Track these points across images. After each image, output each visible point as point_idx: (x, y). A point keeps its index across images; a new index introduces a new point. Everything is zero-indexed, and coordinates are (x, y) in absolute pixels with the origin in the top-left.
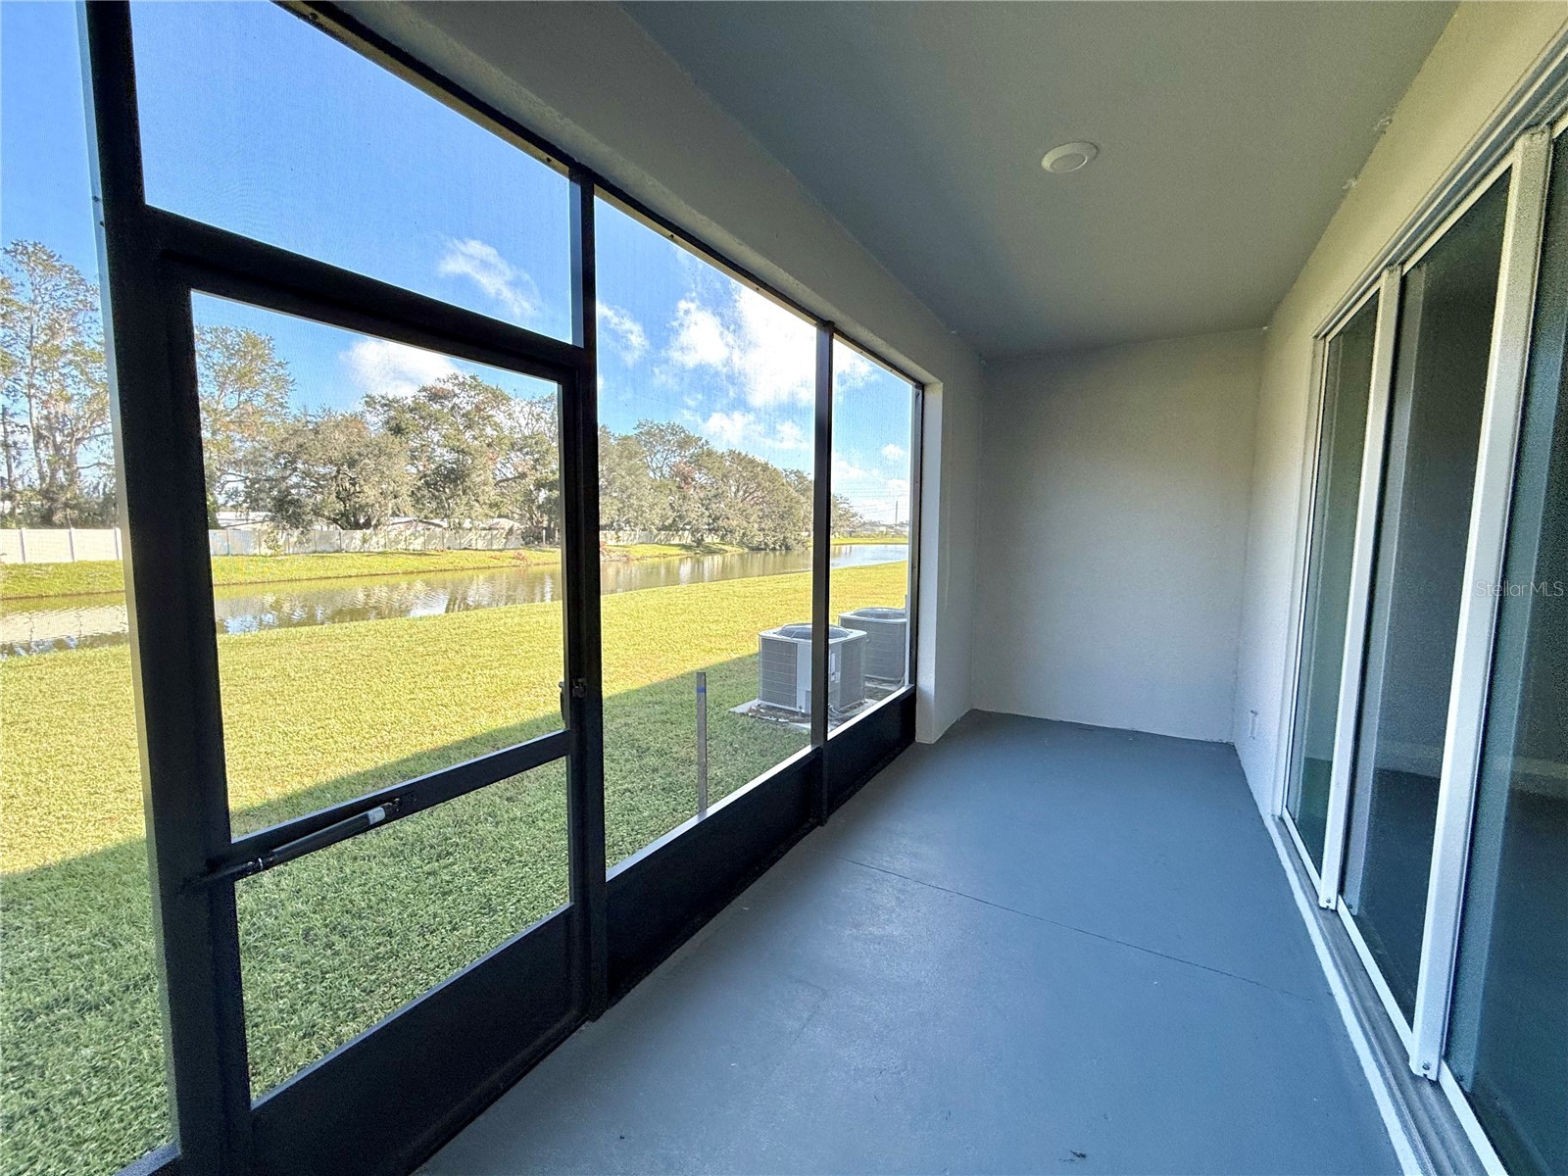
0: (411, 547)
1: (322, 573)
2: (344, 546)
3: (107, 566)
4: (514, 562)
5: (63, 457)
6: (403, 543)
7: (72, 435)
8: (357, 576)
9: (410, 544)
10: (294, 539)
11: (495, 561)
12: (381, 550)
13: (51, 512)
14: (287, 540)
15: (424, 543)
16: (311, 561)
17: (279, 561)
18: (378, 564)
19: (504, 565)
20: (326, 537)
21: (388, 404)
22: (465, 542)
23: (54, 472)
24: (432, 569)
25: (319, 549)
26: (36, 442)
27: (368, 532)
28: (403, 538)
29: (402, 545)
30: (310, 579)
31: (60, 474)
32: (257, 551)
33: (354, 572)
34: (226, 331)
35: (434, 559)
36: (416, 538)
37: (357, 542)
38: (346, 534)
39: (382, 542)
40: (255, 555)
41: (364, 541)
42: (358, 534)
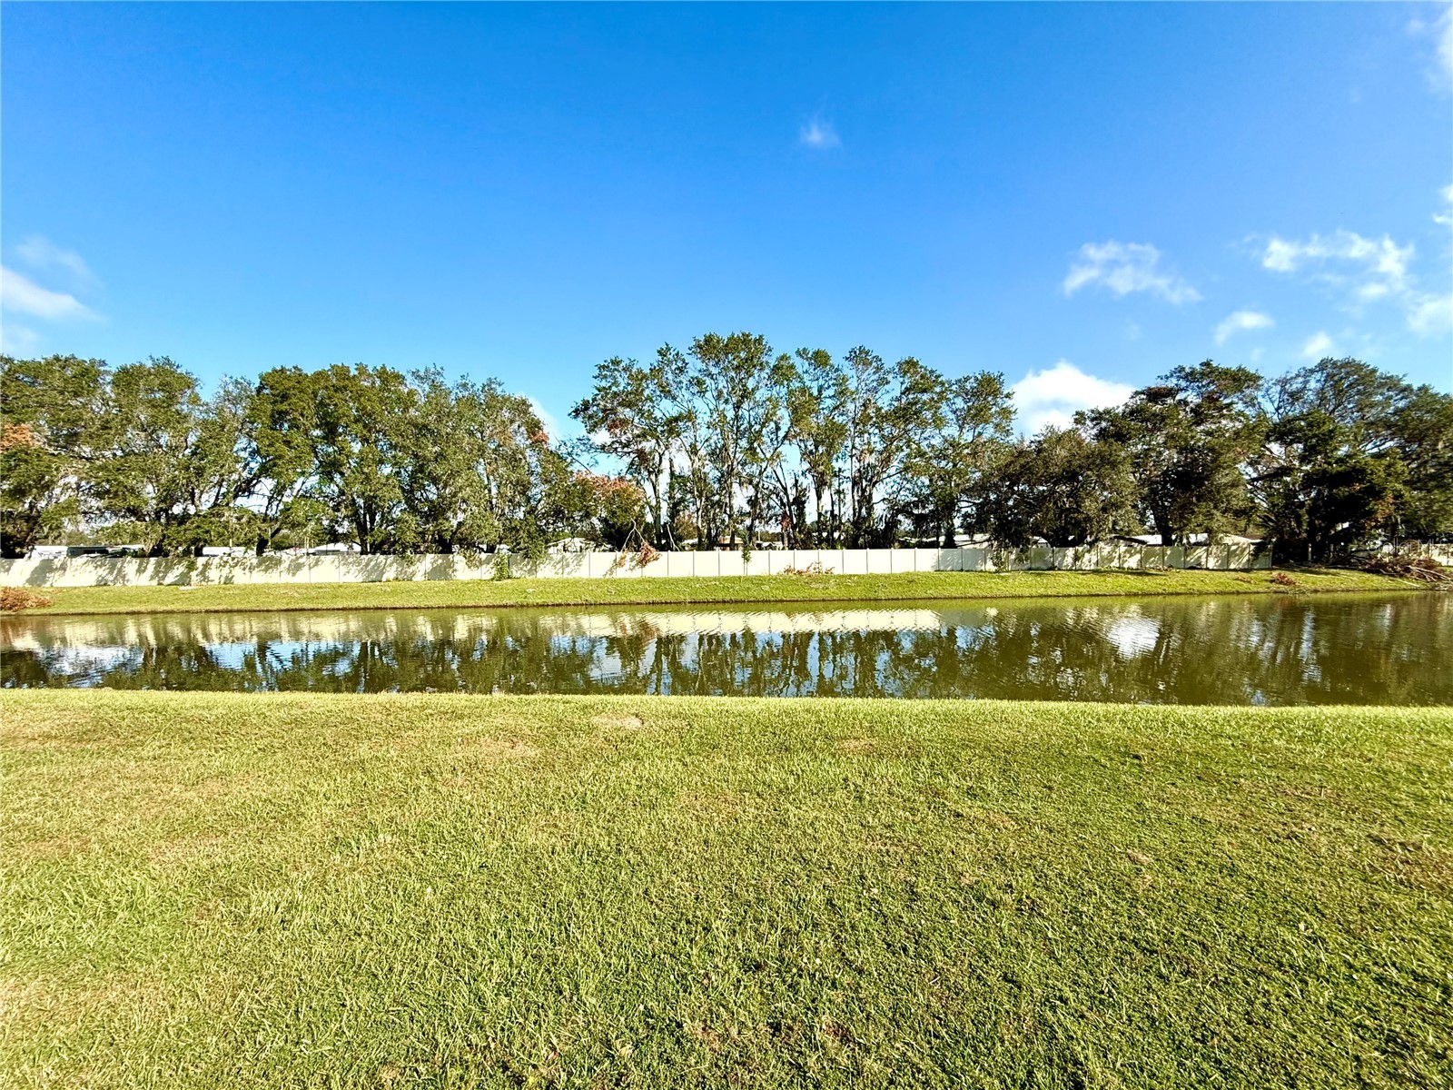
0: (1126, 566)
1: (1042, 591)
2: (1056, 564)
3: (886, 578)
4: (1274, 587)
5: (865, 497)
6: (1116, 561)
7: (871, 480)
8: (1077, 596)
9: (1124, 562)
10: (1013, 557)
11: (1245, 585)
12: (1092, 568)
13: (856, 538)
14: (1008, 557)
15: (1141, 561)
16: (1030, 579)
17: (1003, 577)
18: (1095, 584)
19: (1261, 590)
20: (1041, 555)
21: (1098, 417)
22: (1191, 559)
23: (860, 508)
24: (1160, 591)
25: (1033, 566)
26: (853, 487)
27: (1080, 549)
28: (1117, 555)
29: (1115, 564)
30: (1031, 597)
31: (864, 511)
32: (983, 568)
33: (1073, 591)
34: (967, 379)
35: (1159, 580)
36: (1131, 555)
37: (1069, 560)
38: (1058, 552)
39: (1094, 559)
40: (981, 571)
41: (1077, 558)
42: (1070, 552)
